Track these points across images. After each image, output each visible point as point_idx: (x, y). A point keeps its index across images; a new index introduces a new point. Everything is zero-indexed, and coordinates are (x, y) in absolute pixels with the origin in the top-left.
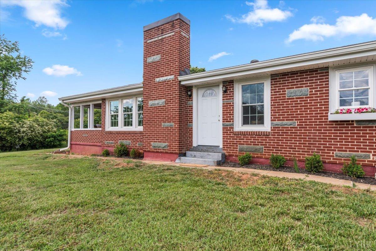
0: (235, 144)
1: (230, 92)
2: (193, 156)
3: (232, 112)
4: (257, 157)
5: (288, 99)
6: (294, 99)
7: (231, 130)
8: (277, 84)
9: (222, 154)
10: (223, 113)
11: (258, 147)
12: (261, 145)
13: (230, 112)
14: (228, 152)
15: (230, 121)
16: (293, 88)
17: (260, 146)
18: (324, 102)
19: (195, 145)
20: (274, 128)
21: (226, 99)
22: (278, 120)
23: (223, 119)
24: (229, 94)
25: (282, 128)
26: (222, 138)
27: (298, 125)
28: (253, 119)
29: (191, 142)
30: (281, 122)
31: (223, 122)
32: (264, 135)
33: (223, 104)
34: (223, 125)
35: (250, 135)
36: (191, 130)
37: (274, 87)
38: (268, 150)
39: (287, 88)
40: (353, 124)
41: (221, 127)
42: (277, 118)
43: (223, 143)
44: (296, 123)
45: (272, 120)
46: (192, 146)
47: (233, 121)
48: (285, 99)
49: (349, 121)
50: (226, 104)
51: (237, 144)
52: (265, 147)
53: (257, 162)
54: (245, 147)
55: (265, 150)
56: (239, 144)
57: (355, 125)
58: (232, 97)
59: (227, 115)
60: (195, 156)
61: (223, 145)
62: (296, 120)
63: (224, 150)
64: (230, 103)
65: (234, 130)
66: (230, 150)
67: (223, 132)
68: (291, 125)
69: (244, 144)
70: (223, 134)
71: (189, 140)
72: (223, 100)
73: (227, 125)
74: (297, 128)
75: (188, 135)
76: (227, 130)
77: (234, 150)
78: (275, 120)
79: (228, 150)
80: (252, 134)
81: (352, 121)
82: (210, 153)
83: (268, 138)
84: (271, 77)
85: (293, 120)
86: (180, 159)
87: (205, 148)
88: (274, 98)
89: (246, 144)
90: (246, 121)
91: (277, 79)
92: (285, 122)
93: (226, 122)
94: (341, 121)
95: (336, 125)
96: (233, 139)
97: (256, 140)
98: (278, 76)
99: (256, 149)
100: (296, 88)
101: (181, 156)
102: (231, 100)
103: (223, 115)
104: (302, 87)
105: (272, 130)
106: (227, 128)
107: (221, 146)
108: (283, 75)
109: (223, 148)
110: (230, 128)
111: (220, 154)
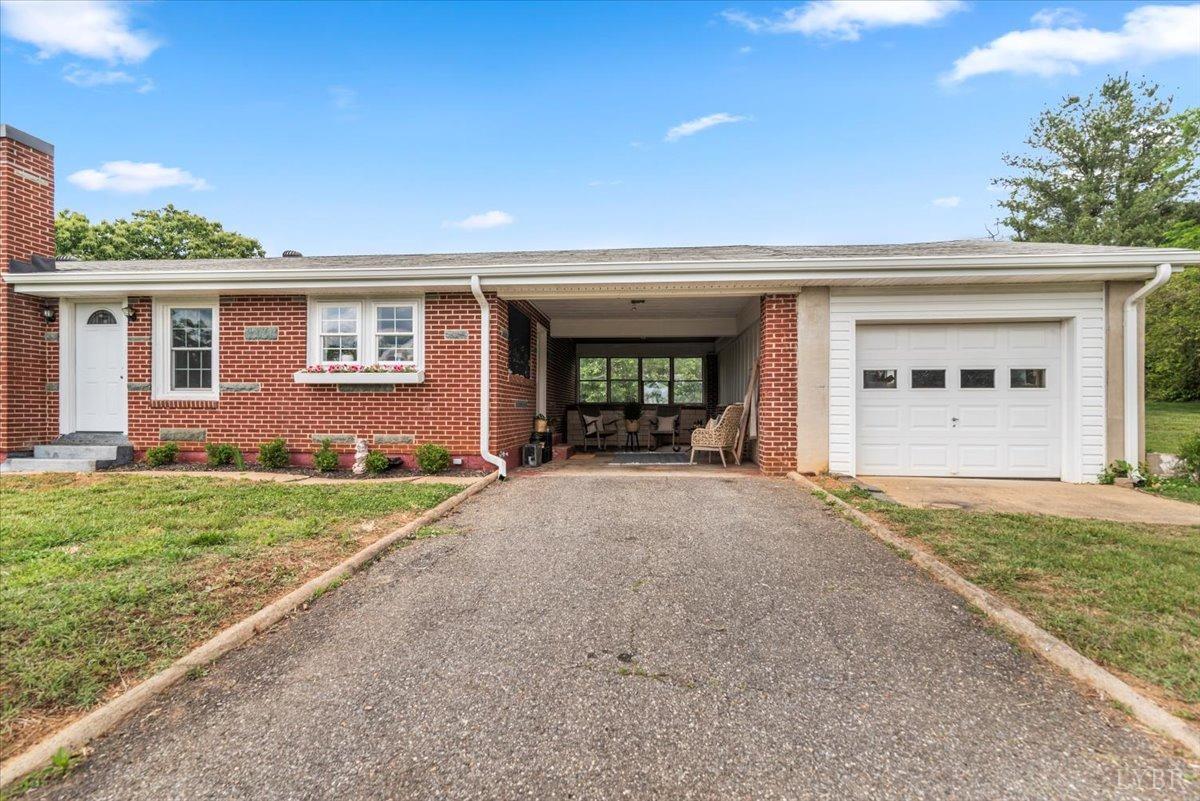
0: (154, 426)
1: (143, 320)
2: (52, 455)
3: (147, 360)
4: (196, 450)
5: (247, 343)
6: (256, 343)
7: (144, 398)
8: (229, 314)
9: (119, 448)
10: (129, 362)
11: (195, 430)
12: (203, 426)
13: (144, 362)
14: (140, 444)
15: (144, 381)
16: (255, 324)
17: (201, 429)
18: (300, 352)
19: (65, 428)
20: (225, 394)
21: (136, 334)
22: (231, 381)
23: (129, 376)
24: (141, 325)
25: (238, 394)
26: (127, 414)
27: (262, 390)
28: (195, 376)
29: (56, 424)
30: (235, 383)
31: (130, 380)
32: (207, 408)
33: (129, 344)
34: (129, 387)
35: (180, 408)
36: (56, 397)
37: (226, 319)
38: (214, 435)
39: (246, 324)
40: (335, 390)
41: (126, 391)
42: (229, 376)
43: (130, 425)
44: (259, 386)
45: (221, 381)
46: (57, 433)
47: (150, 381)
48: (242, 343)
49: (330, 385)
50: (136, 344)
51: (157, 425)
52: (209, 431)
53: (194, 460)
54: (174, 432)
55: (209, 435)
56: (162, 426)
57: (338, 391)
58: (148, 330)
59: (138, 367)
60: (56, 456)
61: (130, 430)
62: (259, 381)
63: (130, 439)
64: (144, 344)
65: (153, 398)
66: (143, 439)
67: (129, 403)
68: (251, 389)
69: (170, 426)
70: (129, 407)
71: (50, 420)
72: (129, 335)
73: (138, 388)
74: (260, 394)
75: (47, 409)
76: (139, 396)
77: (151, 439)
78: (227, 381)
79: (138, 439)
80: (187, 406)
81: (335, 385)
82: (92, 447)
83: (216, 412)
84: (221, 300)
85: (254, 381)
86: (9, 463)
87: (90, 437)
88: (226, 339)
89: (175, 426)
90: (180, 381)
91: (229, 305)
92: (242, 384)
93: (136, 380)
94: (321, 385)
95: (315, 390)
96: (149, 417)
97: (193, 417)
98: (232, 300)
99: (193, 435)
100: (260, 324)
101: (13, 457)
102: (146, 337)
103: (129, 367)
104: (269, 324)
105: (221, 398)
106: (138, 394)
107: (126, 433)
108: (239, 300)
109: (130, 434)
110: (143, 394)
111: (114, 449)
